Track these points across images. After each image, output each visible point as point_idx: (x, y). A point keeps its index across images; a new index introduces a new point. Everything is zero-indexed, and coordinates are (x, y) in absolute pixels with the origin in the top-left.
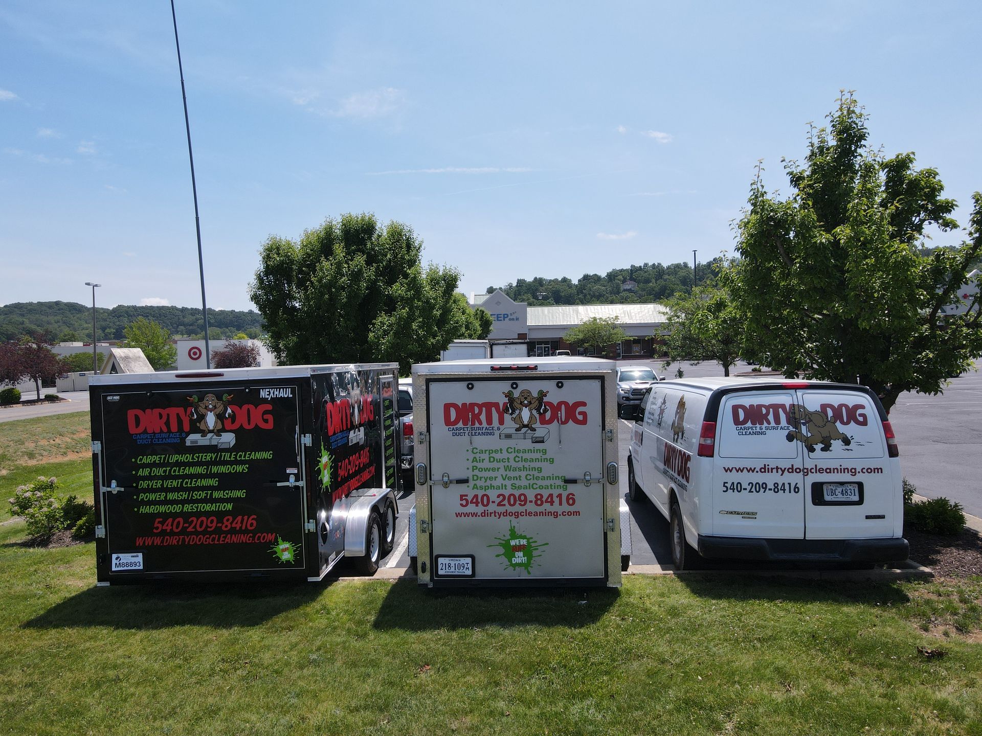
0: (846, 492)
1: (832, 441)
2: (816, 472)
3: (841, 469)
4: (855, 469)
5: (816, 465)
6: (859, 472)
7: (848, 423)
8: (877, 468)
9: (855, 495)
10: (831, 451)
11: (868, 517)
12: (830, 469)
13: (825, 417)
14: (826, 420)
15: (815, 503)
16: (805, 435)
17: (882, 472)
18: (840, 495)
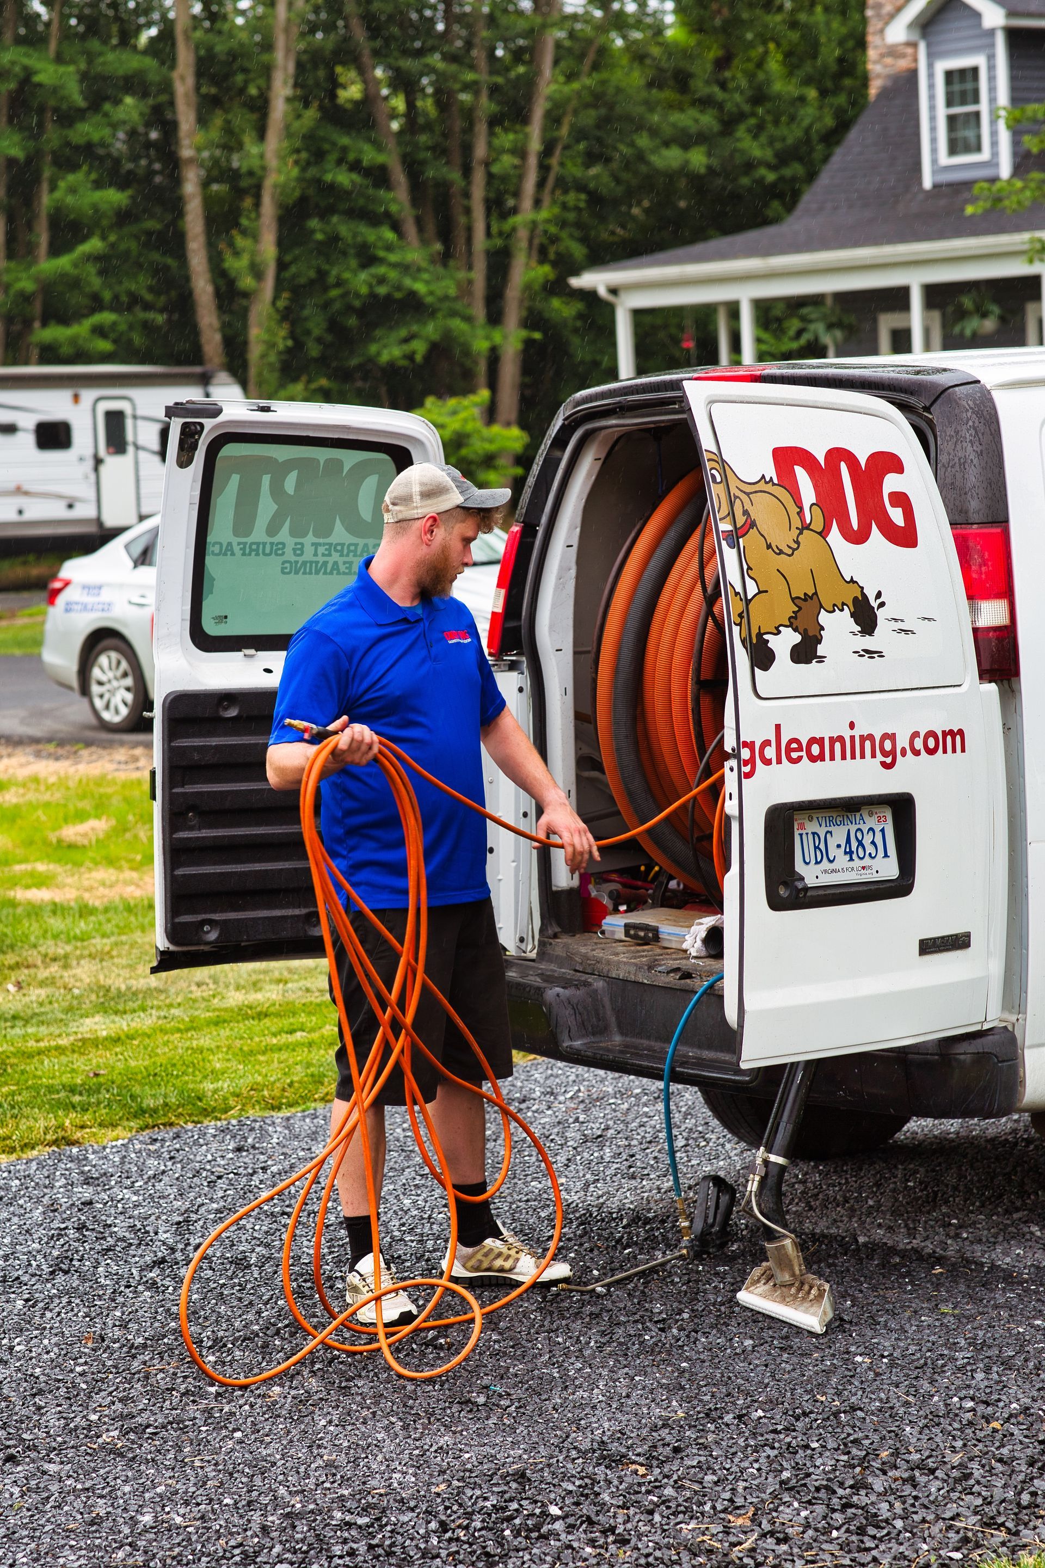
0: (860, 843)
1: (824, 618)
2: (779, 761)
3: (852, 738)
4: (892, 737)
5: (778, 727)
6: (904, 753)
7: (859, 537)
8: (951, 732)
9: (886, 856)
10: (821, 659)
11: (928, 947)
12: (820, 741)
13: (793, 510)
14: (797, 522)
15: (776, 903)
16: (739, 589)
17: (963, 750)
18: (842, 860)
